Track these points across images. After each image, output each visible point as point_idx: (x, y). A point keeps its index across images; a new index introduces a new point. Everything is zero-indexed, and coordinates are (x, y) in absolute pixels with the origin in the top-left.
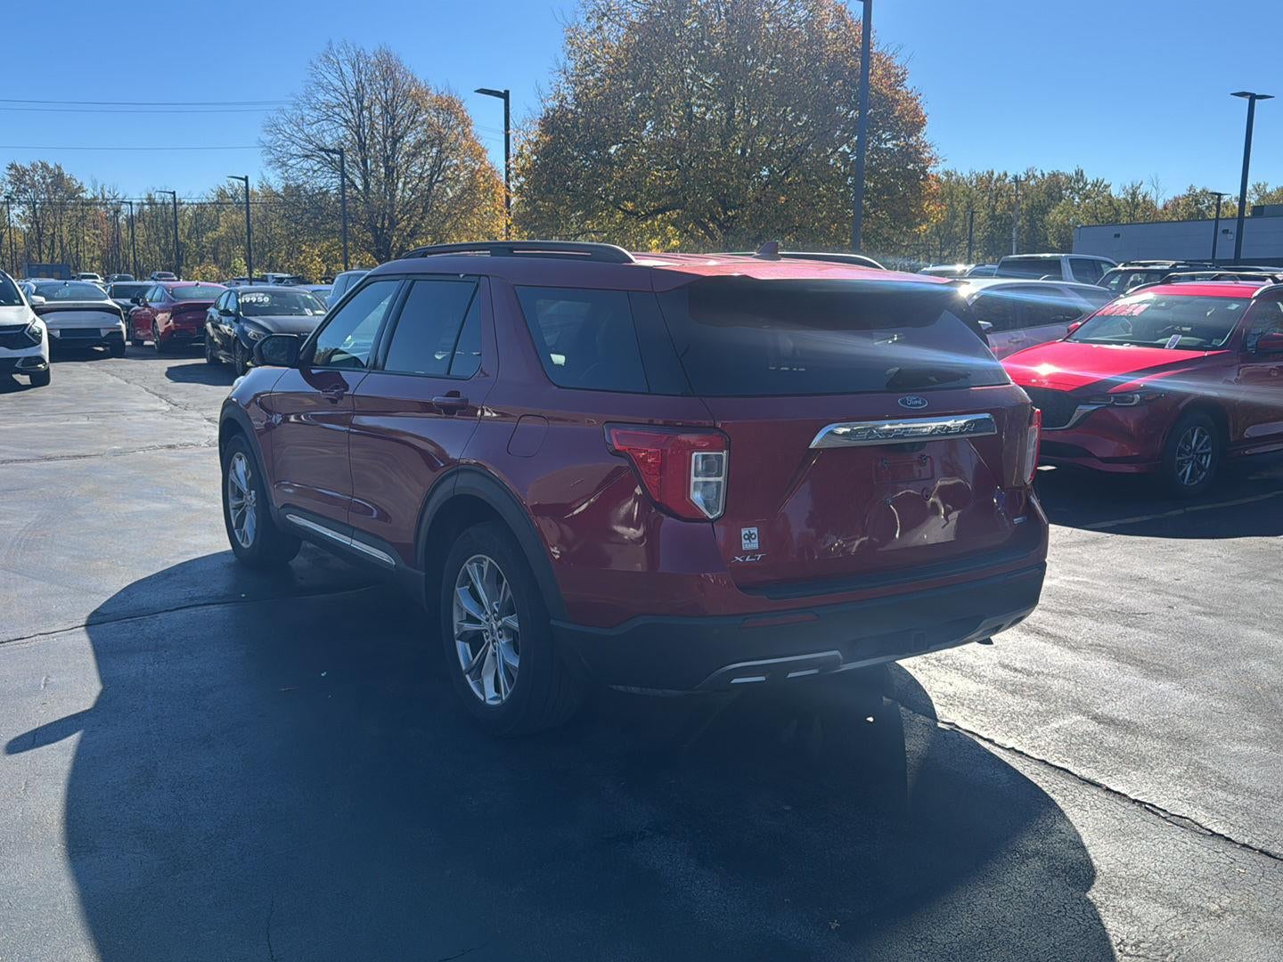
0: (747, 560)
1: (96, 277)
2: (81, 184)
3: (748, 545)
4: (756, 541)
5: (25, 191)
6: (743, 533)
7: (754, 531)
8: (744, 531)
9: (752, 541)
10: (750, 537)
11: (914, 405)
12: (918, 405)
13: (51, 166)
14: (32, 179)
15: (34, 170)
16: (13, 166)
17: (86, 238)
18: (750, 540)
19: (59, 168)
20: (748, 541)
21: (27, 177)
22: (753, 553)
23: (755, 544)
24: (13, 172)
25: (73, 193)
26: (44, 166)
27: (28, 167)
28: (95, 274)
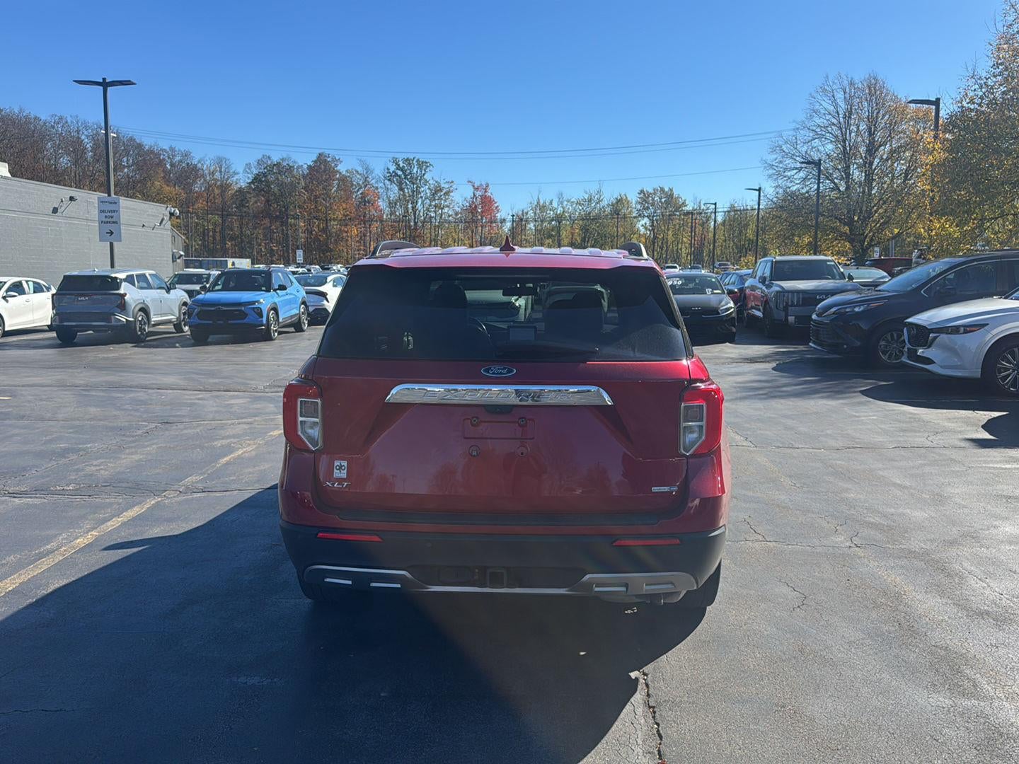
0: (335, 485)
1: (675, 267)
2: (685, 200)
3: (337, 474)
4: (345, 471)
5: (648, 208)
6: (335, 465)
7: (345, 463)
8: (337, 463)
9: (342, 471)
10: (340, 467)
11: (498, 373)
12: (501, 373)
13: (666, 189)
14: (653, 199)
15: (655, 194)
16: (642, 191)
17: (684, 239)
18: (340, 470)
19: (671, 190)
20: (338, 471)
21: (650, 198)
22: (340, 481)
23: (344, 474)
24: (642, 195)
25: (678, 208)
26: (662, 190)
27: (651, 191)
28: (675, 265)
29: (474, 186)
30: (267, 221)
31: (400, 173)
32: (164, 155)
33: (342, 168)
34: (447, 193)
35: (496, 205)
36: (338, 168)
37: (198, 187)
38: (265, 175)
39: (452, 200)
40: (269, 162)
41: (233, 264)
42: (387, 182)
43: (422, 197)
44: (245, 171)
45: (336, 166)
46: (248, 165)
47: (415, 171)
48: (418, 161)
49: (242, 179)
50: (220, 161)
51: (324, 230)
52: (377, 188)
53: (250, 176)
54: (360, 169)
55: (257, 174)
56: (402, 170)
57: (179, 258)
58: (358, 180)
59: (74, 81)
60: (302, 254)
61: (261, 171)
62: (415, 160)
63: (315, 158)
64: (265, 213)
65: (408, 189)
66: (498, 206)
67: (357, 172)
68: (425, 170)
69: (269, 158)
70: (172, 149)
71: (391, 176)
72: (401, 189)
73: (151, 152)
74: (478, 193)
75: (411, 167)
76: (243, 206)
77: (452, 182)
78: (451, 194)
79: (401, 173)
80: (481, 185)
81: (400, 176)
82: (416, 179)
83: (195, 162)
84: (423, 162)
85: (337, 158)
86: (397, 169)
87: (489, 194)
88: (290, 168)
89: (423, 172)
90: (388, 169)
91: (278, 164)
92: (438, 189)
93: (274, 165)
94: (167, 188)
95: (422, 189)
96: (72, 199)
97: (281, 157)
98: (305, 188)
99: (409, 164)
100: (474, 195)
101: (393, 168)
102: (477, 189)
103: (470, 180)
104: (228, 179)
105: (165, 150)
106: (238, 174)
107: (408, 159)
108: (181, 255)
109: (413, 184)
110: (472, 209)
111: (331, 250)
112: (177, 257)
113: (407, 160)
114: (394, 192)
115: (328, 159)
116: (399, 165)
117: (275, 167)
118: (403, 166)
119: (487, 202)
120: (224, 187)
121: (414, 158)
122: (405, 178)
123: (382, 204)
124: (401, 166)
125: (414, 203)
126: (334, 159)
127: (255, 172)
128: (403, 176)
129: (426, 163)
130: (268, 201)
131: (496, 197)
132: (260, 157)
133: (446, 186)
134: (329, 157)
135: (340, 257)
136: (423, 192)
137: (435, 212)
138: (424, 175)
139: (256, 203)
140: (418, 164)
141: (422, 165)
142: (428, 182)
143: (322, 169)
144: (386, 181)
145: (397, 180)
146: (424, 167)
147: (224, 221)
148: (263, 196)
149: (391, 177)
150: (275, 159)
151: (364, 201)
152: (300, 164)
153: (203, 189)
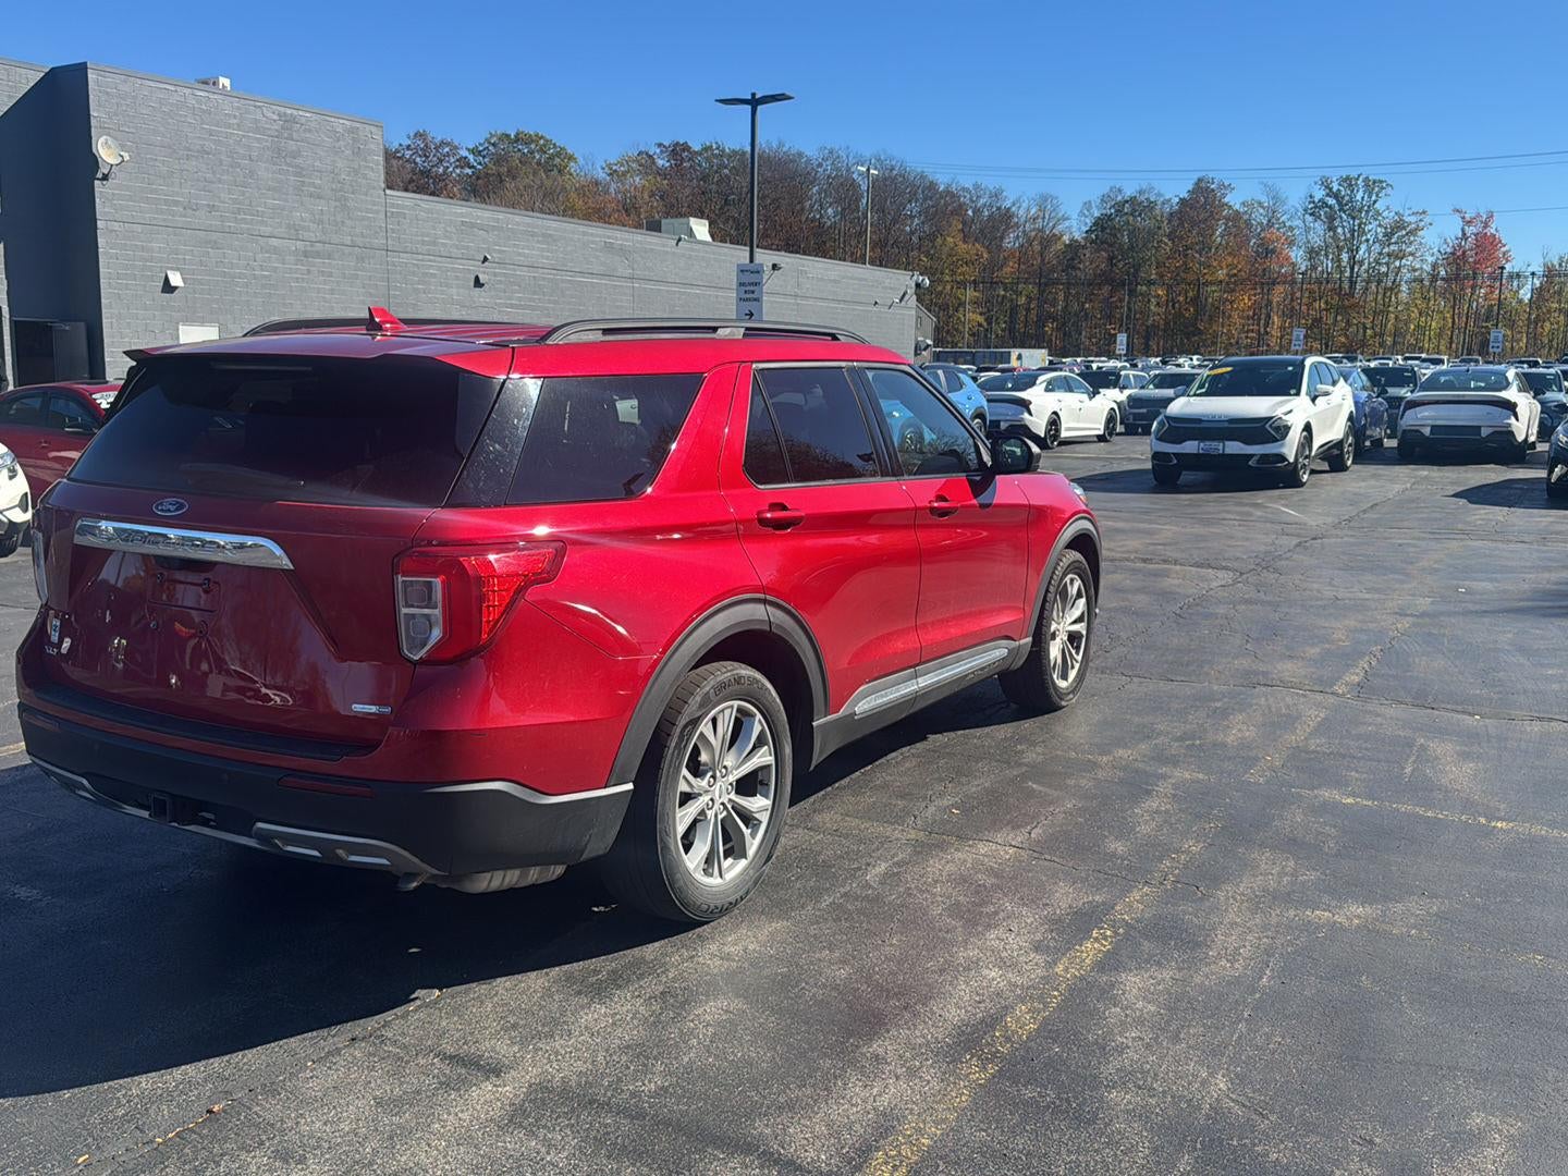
29: (1463, 218)
30: (1106, 289)
31: (1331, 201)
32: (965, 197)
33: (1234, 200)
34: (1413, 232)
35: (1503, 249)
36: (1226, 200)
37: (1011, 241)
38: (1109, 217)
39: (1421, 244)
40: (1119, 198)
41: (1019, 357)
42: (1309, 218)
43: (1367, 240)
44: (1081, 213)
45: (1224, 195)
46: (1088, 205)
47: (1359, 197)
48: (1366, 180)
49: (1075, 227)
50: (1044, 201)
51: (1195, 301)
52: (1291, 228)
53: (1088, 221)
54: (1263, 199)
55: (1099, 218)
56: (1336, 196)
57: (925, 349)
58: (1259, 217)
59: (717, 101)
60: (1125, 339)
61: (1104, 212)
62: (1361, 179)
63: (1191, 188)
64: (1105, 278)
65: (1343, 227)
66: (1508, 251)
67: (1260, 204)
68: (1377, 196)
69: (1120, 191)
70: (977, 186)
71: (1316, 207)
72: (1332, 228)
73: (948, 192)
74: (1470, 230)
75: (1352, 191)
76: (1074, 268)
77: (1424, 212)
78: (1420, 233)
79: (1334, 201)
80: (1479, 215)
81: (1330, 207)
82: (1360, 211)
83: (1008, 204)
84: (1374, 182)
85: (1226, 184)
86: (1328, 195)
87: (1493, 231)
88: (1151, 206)
89: (1374, 198)
90: (1311, 197)
91: (1132, 200)
92: (1399, 225)
93: (1127, 202)
94: (963, 246)
95: (1370, 227)
96: (775, 267)
97: (1138, 188)
98: (1169, 236)
99: (1350, 185)
100: (1464, 234)
101: (1319, 194)
102: (1469, 223)
103: (1458, 207)
104: (1054, 227)
105: (967, 190)
106: (1067, 219)
107: (1348, 178)
108: (928, 346)
109: (1354, 218)
110: (1456, 258)
111: (1201, 332)
112: (923, 347)
113: (1348, 182)
114: (1318, 233)
115: (1213, 186)
116: (1331, 189)
117: (1127, 205)
118: (1339, 190)
119: (1487, 245)
120: (1048, 240)
121: (1359, 176)
122: (1340, 211)
123: (1297, 255)
124: (1335, 190)
125: (1353, 251)
126: (1222, 186)
127: (1097, 214)
128: (1337, 207)
129: (1381, 182)
130: (1111, 259)
131: (1503, 236)
132: (1106, 190)
133: (1413, 219)
134: (1213, 183)
135: (1214, 343)
136: (1370, 231)
137: (1387, 264)
138: (1375, 202)
139: (1090, 264)
140: (1367, 185)
141: (1372, 186)
142: (1380, 214)
143: (1202, 203)
144: (1307, 216)
145: (1325, 213)
146: (1377, 189)
147: (1041, 292)
148: (1105, 250)
149: (1315, 209)
150: (1129, 192)
151: (1267, 251)
152: (1167, 197)
153: (1017, 245)
